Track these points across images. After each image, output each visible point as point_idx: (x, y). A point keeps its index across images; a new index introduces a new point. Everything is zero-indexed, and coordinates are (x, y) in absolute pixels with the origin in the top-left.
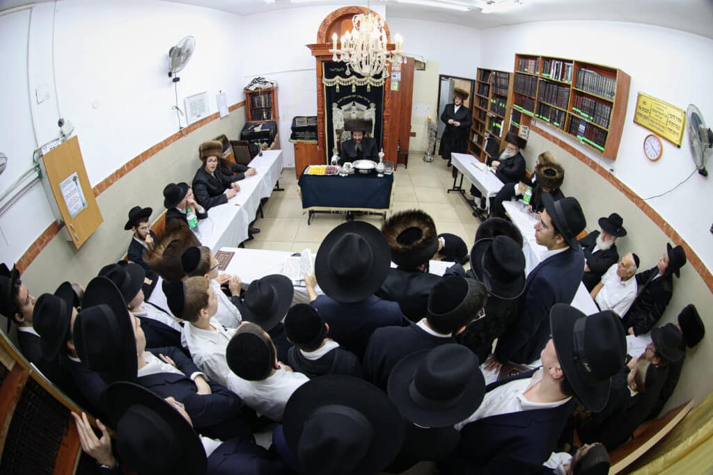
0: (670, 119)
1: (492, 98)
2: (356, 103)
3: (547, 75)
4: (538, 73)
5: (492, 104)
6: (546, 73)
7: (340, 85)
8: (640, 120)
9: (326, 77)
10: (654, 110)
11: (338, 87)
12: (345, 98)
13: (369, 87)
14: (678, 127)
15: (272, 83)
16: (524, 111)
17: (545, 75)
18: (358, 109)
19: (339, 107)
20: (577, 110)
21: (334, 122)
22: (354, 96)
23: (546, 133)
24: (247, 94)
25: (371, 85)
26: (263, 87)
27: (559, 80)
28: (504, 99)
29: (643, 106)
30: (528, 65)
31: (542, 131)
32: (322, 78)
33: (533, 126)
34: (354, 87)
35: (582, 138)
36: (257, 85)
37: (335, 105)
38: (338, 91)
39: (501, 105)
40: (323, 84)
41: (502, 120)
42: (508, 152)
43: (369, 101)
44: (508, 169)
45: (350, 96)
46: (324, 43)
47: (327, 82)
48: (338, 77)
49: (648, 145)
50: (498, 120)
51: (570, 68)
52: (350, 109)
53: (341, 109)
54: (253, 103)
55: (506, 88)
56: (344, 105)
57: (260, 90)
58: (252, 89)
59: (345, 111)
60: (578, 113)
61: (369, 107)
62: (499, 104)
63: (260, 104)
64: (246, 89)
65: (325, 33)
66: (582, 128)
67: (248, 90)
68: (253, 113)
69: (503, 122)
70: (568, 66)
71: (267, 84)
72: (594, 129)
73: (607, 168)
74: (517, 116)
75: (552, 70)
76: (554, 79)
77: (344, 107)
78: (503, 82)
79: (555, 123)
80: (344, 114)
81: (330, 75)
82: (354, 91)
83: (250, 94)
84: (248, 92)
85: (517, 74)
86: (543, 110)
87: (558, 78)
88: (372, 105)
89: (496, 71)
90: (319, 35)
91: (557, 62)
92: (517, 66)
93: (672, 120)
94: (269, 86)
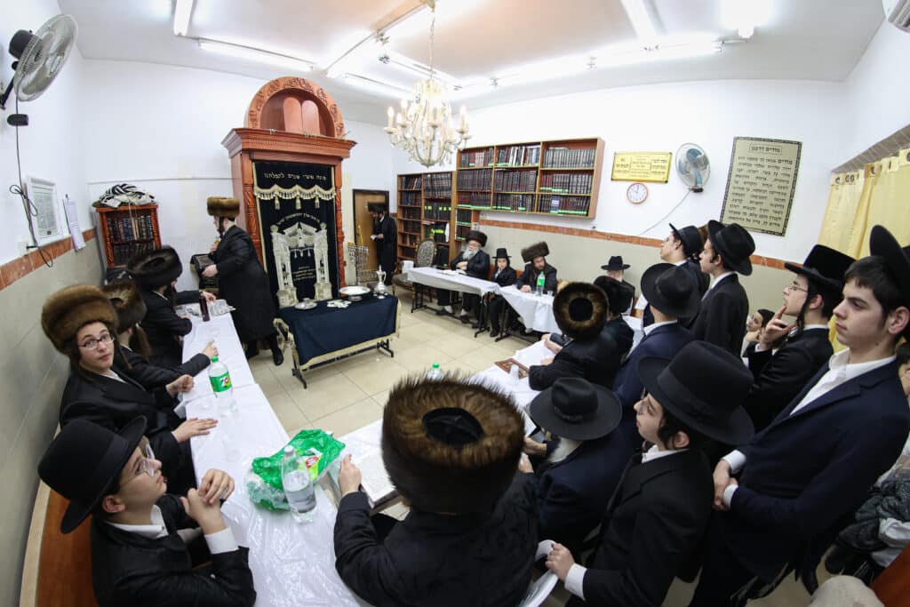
0: (653, 164)
1: (426, 204)
2: (302, 224)
3: (504, 164)
4: (490, 165)
5: (427, 211)
6: (501, 162)
7: (280, 199)
8: (617, 176)
9: (259, 185)
10: (634, 163)
11: (277, 202)
12: (288, 217)
13: (317, 201)
14: (663, 167)
15: (152, 197)
16: (473, 208)
17: (500, 165)
18: (306, 233)
19: (281, 231)
20: (547, 189)
21: (275, 254)
22: (298, 214)
23: (504, 222)
24: (101, 214)
25: (320, 199)
26: (135, 200)
27: (521, 166)
28: (447, 201)
29: (621, 163)
30: (475, 159)
31: (497, 222)
32: (253, 186)
33: (483, 221)
34: (298, 201)
35: (556, 212)
36: (124, 198)
37: (274, 228)
38: (278, 207)
39: (440, 209)
40: (255, 197)
41: (445, 224)
42: (470, 250)
43: (319, 221)
44: (479, 266)
45: (294, 215)
46: (258, 127)
47: (261, 194)
48: (276, 187)
49: (632, 193)
50: (441, 225)
51: (534, 151)
52: (295, 234)
53: (284, 233)
54: (115, 232)
55: (450, 189)
56: (285, 228)
57: (130, 208)
58: (114, 203)
59: (290, 236)
60: (548, 191)
61: (319, 229)
62: (438, 208)
63: (129, 233)
64: (98, 205)
65: (260, 112)
66: (555, 203)
67: (104, 206)
68: (116, 251)
69: (448, 226)
70: (532, 149)
71: (144, 197)
72: (571, 200)
73: (588, 228)
74: (464, 215)
75: (511, 158)
76: (514, 166)
77: (288, 231)
78: (445, 183)
79: (520, 208)
80: (289, 241)
81: (265, 183)
82: (299, 207)
83: (108, 214)
84: (104, 210)
85: (460, 172)
86: (501, 199)
87: (519, 164)
88: (323, 226)
89: (431, 174)
90: (251, 114)
91: (517, 148)
92: (460, 163)
93: (656, 164)
94: (145, 200)
